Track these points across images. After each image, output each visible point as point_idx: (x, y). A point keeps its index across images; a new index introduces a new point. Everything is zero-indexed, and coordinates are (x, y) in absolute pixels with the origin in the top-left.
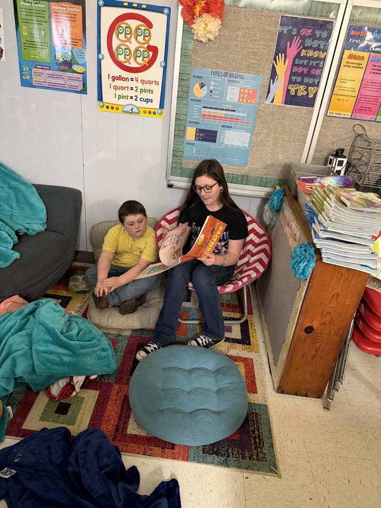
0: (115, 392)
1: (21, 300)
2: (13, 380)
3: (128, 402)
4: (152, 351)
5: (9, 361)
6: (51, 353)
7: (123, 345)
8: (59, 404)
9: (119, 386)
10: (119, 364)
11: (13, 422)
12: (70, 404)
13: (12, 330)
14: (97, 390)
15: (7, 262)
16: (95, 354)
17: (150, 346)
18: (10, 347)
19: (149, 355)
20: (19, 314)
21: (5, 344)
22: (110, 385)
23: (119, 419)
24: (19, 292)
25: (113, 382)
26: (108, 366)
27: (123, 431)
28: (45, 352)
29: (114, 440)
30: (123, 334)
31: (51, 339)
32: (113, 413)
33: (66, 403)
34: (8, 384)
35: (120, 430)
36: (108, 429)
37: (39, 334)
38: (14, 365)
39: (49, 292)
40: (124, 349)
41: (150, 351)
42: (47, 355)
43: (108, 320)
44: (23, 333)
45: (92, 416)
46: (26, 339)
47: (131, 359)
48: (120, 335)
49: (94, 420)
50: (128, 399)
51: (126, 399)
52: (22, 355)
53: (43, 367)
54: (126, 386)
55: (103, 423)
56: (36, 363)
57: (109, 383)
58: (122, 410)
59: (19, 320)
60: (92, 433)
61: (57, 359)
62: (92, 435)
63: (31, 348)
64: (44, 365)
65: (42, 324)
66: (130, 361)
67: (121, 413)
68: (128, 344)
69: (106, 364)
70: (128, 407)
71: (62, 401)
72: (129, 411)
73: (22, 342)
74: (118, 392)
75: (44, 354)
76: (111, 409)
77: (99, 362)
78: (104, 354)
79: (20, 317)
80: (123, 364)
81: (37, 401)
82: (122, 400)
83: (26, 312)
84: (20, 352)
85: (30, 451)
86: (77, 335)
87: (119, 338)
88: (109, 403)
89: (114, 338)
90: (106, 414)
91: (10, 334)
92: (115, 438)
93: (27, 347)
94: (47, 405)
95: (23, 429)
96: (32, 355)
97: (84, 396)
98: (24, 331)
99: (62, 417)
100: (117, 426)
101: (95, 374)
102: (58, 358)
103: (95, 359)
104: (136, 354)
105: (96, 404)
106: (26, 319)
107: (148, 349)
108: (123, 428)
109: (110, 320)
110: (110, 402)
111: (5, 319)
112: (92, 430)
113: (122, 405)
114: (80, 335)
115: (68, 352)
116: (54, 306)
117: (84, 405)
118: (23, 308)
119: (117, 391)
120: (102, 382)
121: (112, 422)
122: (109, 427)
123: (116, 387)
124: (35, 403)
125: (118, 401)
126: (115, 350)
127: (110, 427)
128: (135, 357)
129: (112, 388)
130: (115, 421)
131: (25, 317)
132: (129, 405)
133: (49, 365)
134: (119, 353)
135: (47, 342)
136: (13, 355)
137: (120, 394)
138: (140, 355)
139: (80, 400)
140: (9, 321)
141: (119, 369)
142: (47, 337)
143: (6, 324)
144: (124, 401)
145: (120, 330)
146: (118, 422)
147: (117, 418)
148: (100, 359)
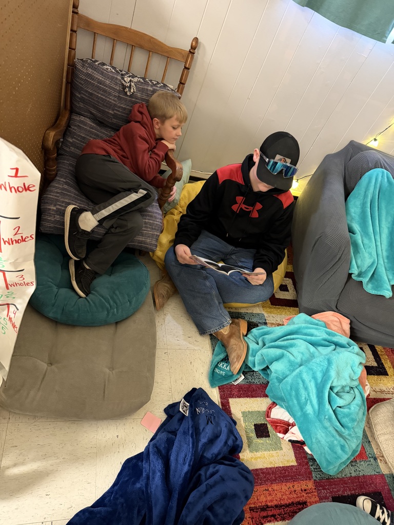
0: (304, 487)
1: (347, 327)
2: (266, 366)
3: (300, 510)
4: (379, 519)
5: (278, 352)
6: (306, 389)
7: (365, 469)
8: (264, 424)
9: (313, 487)
10: (339, 476)
11: (231, 387)
12: (269, 437)
13: (309, 338)
14: (297, 460)
15: (375, 290)
16: (333, 439)
17: (383, 513)
18: (292, 346)
19: (371, 517)
20: (329, 334)
21: (293, 339)
22: (309, 476)
23: (276, 506)
24: (354, 320)
25: (315, 478)
26: (329, 463)
27: (264, 517)
28: (303, 382)
29: (251, 509)
30: (380, 464)
31: (319, 380)
32: (279, 495)
33: (268, 432)
34: (260, 364)
35: (264, 514)
36: (260, 495)
37: (318, 365)
38: (277, 359)
39: (379, 348)
40: (361, 474)
41: (376, 516)
42: (301, 385)
43: (384, 434)
44: (312, 349)
45: (266, 468)
46: (307, 355)
47: (354, 489)
48: (375, 459)
49: (263, 473)
50: (303, 509)
51: (303, 505)
52: (290, 361)
53: (289, 388)
54: (317, 499)
55: (264, 487)
56: (289, 379)
57: (310, 473)
58: (287, 506)
59: (321, 337)
60: (246, 479)
61: (303, 398)
62: (243, 480)
63: (301, 365)
64: (291, 389)
65: (329, 362)
66: (350, 490)
67: (283, 506)
68: (371, 477)
69: (329, 460)
70: (293, 512)
71: (269, 426)
72: (289, 515)
73: (302, 353)
74: (305, 490)
75: (300, 382)
76: (283, 490)
77: (327, 448)
78: (339, 451)
79: (325, 336)
80: (342, 481)
81: (259, 399)
82: (298, 500)
83: (335, 339)
84: (292, 358)
85: (209, 419)
86: (340, 407)
87: (372, 460)
88: (288, 484)
89: (367, 453)
90: (275, 487)
91: (304, 337)
92: (253, 510)
93: (298, 360)
94: (259, 412)
95: (228, 400)
96: (294, 370)
97: (284, 449)
98: (314, 349)
99: (253, 435)
100: (267, 506)
101: (311, 451)
102: (305, 399)
103: (327, 442)
104: (363, 495)
105: (280, 467)
106: (327, 343)
107: (379, 512)
108: (267, 517)
109: (386, 437)
110: (290, 485)
111: (317, 325)
112: (250, 477)
113: (293, 503)
114: (341, 409)
115: (316, 406)
116: (357, 364)
117: (274, 453)
118: (337, 334)
119: (306, 487)
120: (308, 462)
121: (269, 498)
122: (262, 496)
123: (310, 485)
124: (256, 399)
125: (295, 496)
126: (353, 462)
127: (263, 499)
128: (359, 495)
129: (306, 480)
130: (271, 501)
131: (329, 342)
132: (296, 513)
133: (294, 393)
134: (353, 469)
135: (315, 378)
136: (285, 352)
137: (305, 495)
138: (365, 503)
139: (277, 446)
140: (316, 329)
141: (332, 479)
142: (319, 375)
143: (313, 328)
144: (299, 503)
145: (383, 456)
146: (272, 507)
147: (275, 503)
148: (330, 449)
